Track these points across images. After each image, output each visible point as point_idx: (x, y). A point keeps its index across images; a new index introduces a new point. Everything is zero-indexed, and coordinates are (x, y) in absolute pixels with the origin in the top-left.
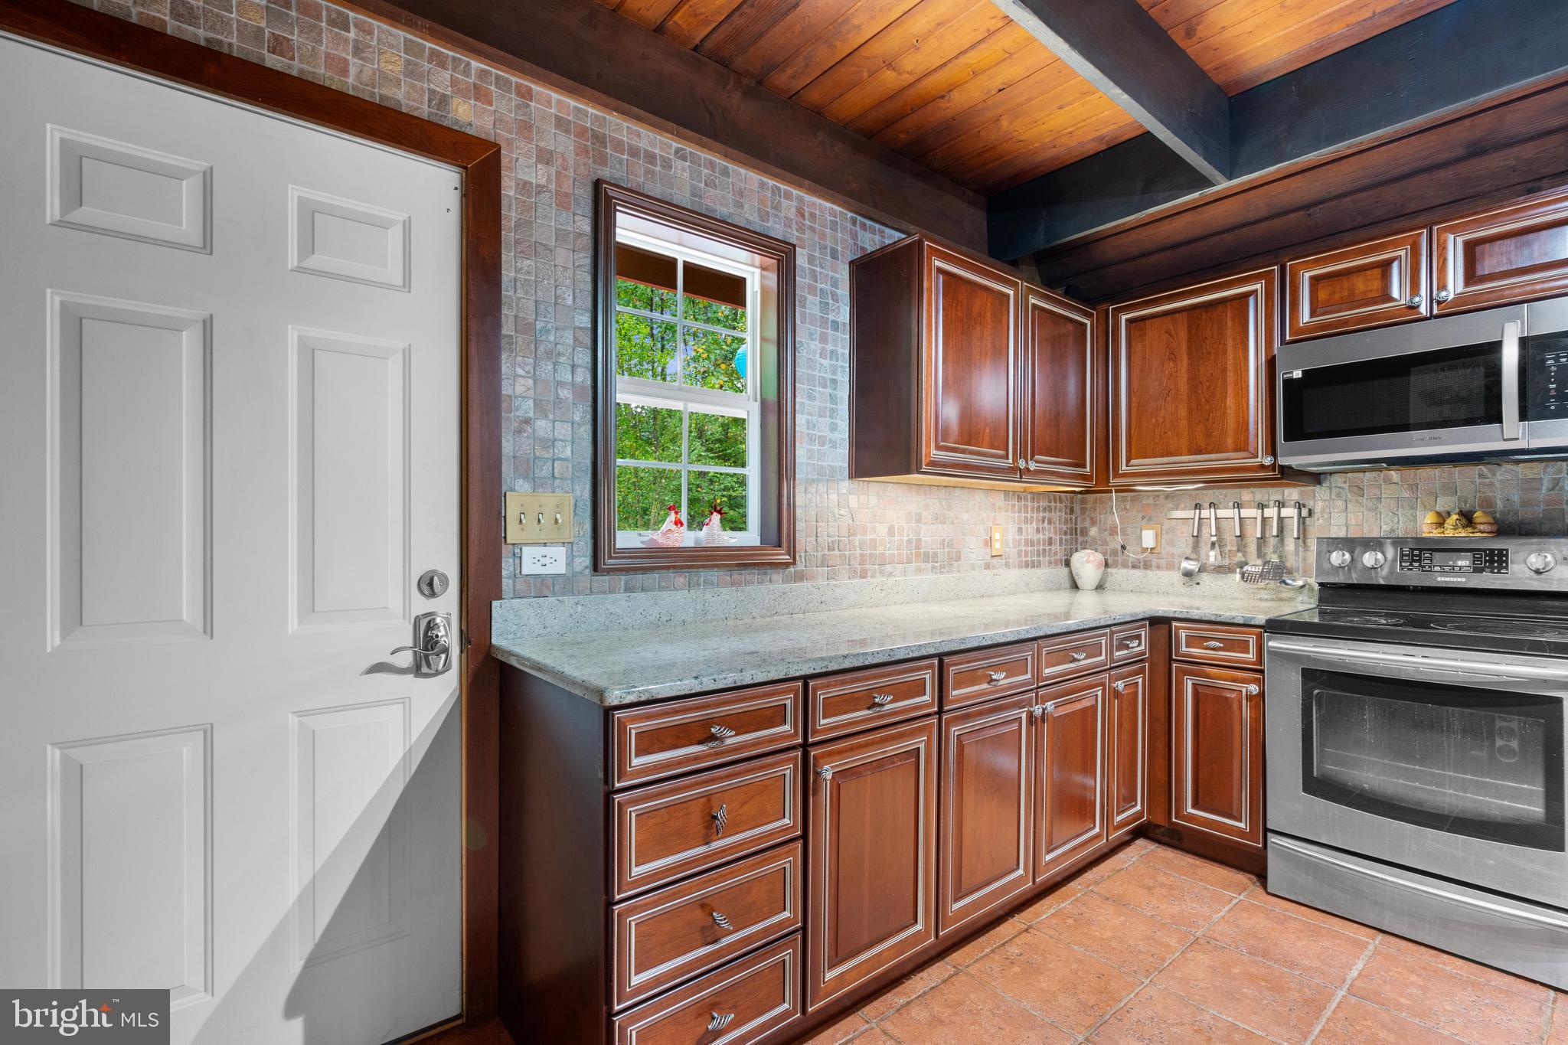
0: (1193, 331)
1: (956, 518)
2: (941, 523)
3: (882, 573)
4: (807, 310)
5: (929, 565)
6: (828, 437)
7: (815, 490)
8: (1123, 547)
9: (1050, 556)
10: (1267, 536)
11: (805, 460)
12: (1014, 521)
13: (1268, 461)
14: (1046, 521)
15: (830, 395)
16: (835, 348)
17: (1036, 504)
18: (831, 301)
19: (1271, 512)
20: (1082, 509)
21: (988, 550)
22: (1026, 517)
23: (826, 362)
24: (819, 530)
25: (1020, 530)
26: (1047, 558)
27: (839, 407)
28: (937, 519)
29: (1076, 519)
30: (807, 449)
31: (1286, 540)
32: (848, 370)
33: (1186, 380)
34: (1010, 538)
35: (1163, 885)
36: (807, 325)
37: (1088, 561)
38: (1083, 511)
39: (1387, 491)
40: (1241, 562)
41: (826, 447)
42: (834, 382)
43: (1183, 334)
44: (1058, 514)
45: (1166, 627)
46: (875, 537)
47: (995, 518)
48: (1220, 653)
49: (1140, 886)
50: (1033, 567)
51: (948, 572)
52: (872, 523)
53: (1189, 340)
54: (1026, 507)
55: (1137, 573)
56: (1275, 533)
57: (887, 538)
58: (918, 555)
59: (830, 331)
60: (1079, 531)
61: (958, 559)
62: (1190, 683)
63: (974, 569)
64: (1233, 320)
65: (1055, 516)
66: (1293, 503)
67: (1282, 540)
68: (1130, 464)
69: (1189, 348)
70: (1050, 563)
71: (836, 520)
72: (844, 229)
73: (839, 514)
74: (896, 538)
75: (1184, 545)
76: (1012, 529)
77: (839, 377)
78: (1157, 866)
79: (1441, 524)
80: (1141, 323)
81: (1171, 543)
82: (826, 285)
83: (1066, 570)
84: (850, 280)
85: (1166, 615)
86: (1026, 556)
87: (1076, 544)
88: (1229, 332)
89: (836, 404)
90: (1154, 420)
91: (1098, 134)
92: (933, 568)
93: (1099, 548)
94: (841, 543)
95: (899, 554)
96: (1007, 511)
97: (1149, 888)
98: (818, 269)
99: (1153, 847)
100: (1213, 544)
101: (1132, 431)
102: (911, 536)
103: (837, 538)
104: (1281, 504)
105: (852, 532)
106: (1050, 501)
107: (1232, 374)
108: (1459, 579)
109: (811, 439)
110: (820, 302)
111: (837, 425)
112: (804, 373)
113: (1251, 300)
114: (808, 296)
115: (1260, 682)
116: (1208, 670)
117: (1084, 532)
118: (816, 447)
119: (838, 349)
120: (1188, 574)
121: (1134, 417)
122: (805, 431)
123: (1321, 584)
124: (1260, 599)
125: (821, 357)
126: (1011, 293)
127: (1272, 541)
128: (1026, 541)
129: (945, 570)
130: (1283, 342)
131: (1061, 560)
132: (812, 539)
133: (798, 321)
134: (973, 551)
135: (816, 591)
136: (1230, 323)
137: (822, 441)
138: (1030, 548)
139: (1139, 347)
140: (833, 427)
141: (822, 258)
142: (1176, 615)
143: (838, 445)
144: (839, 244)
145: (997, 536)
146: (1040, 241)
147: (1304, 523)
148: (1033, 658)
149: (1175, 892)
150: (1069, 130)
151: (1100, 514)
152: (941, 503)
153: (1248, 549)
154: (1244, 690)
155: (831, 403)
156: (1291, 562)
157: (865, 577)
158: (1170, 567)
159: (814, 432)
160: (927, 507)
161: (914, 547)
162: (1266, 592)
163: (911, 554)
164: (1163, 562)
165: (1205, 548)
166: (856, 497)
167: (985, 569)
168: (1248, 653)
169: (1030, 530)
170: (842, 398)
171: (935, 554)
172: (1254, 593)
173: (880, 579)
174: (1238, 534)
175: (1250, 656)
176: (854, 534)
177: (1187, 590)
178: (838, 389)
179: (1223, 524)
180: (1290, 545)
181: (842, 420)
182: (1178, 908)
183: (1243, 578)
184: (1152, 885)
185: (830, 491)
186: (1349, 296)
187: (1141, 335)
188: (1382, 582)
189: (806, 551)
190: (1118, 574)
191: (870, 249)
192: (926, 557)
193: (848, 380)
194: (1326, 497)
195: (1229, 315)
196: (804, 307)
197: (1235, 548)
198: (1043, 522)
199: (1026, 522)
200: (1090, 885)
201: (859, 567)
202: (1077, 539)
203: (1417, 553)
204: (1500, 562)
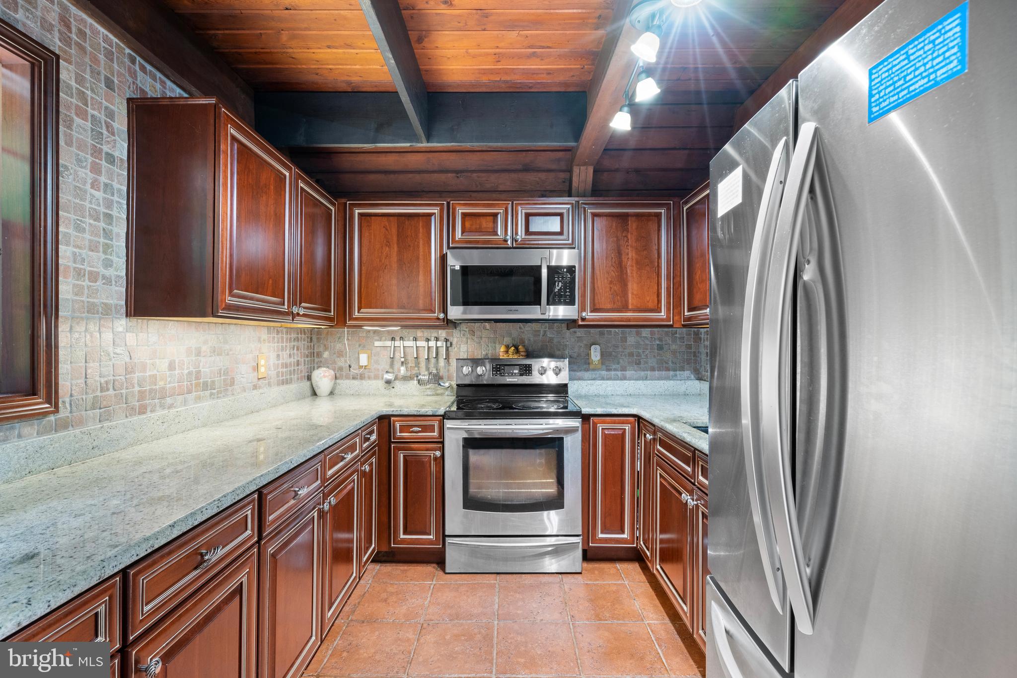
0: (400, 230)
1: (231, 350)
2: (218, 355)
3: (162, 406)
4: (73, 133)
5: (208, 393)
6: (101, 273)
7: (84, 329)
8: (350, 366)
9: (298, 374)
10: (430, 357)
11: (70, 296)
12: (274, 350)
13: (442, 316)
14: (295, 349)
15: (104, 229)
16: (110, 182)
17: (289, 336)
18: (105, 132)
19: (432, 343)
20: (318, 339)
21: (256, 374)
22: (282, 346)
23: (99, 195)
24: (89, 371)
25: (278, 356)
26: (296, 376)
27: (114, 243)
28: (214, 352)
29: (314, 345)
30: (74, 285)
31: (439, 359)
32: (125, 207)
33: (396, 260)
34: (272, 363)
35: (392, 594)
36: (74, 149)
37: (324, 376)
38: (319, 340)
39: (485, 334)
40: (417, 373)
41: (98, 284)
42: (109, 217)
43: (394, 231)
44: (303, 342)
45: (387, 420)
46: (155, 372)
47: (260, 348)
48: (419, 434)
49: (380, 602)
50: (287, 383)
51: (224, 396)
52: (152, 359)
53: (398, 235)
54: (282, 338)
55: (356, 382)
56: (434, 356)
57: (168, 373)
58: (197, 385)
59: (103, 163)
60: (315, 355)
61: (232, 383)
62: (402, 455)
63: (245, 391)
64: (423, 228)
65: (301, 344)
66: (443, 338)
67: (437, 360)
68: (361, 311)
69: (398, 240)
70: (298, 379)
71: (110, 360)
72: (121, 63)
73: (115, 353)
74: (177, 372)
75: (384, 364)
76: (273, 355)
77: (115, 213)
78: (384, 580)
79: (507, 352)
80: (368, 217)
81: (377, 362)
82: (100, 113)
83: (308, 383)
84: (128, 117)
85: (388, 413)
86: (282, 376)
87: (314, 363)
88: (421, 235)
89: (111, 240)
90: (376, 284)
91: (349, 79)
92: (211, 394)
93: (330, 366)
94: (116, 383)
95: (179, 387)
96: (269, 342)
97: (386, 600)
98: (89, 93)
99: (378, 567)
100: (402, 363)
101: (362, 289)
102: (191, 369)
103: (111, 378)
104: (437, 339)
105: (129, 370)
106: (298, 334)
107: (422, 261)
108: (515, 380)
109: (79, 274)
110: (92, 130)
111: (112, 262)
112: (69, 201)
113: (433, 218)
114: (75, 117)
115: (443, 450)
116: (413, 445)
117: (319, 355)
118: (86, 283)
119: (113, 183)
120: (388, 382)
121: (363, 279)
122: (71, 264)
123: (457, 385)
124: (427, 395)
125: (92, 187)
126: (288, 174)
127: (433, 361)
128: (282, 364)
129: (221, 395)
130: (449, 248)
131: (305, 376)
132: (79, 381)
133: (62, 143)
134: (245, 374)
135: (86, 437)
136: (421, 230)
137: (93, 276)
138: (285, 370)
139: (367, 234)
140: (108, 264)
141: (94, 83)
142: (394, 413)
143: (114, 282)
144: (116, 76)
145: (262, 362)
146: (300, 140)
147: (448, 350)
148: (321, 467)
149: (401, 596)
150: (330, 67)
151: (331, 342)
152: (218, 338)
153: (420, 365)
154: (432, 455)
155: (105, 238)
156: (442, 372)
157: (144, 413)
158: (376, 377)
159: (82, 267)
160: (206, 342)
161: (194, 379)
162: (430, 390)
163: (191, 384)
164: (372, 375)
165: (397, 365)
166: (134, 334)
167: (253, 389)
168: (434, 432)
169: (285, 357)
170: (118, 235)
171: (213, 382)
172: (424, 391)
173: (160, 413)
174: (415, 356)
175: (436, 434)
176: (133, 372)
177: (387, 392)
178: (114, 224)
179: (407, 350)
180: (442, 362)
181: (118, 257)
182: (405, 607)
183: (419, 383)
184: (386, 597)
185: (103, 329)
186: (479, 228)
187: (368, 226)
188: (485, 383)
189: (71, 396)
190: (344, 384)
191: (150, 94)
192: (205, 386)
193: (125, 217)
194: (458, 336)
195: (421, 224)
196: (69, 127)
197: (414, 365)
198: (293, 350)
199: (282, 350)
200: (349, 617)
201: (137, 404)
202: (314, 360)
203: (498, 366)
204: (529, 370)
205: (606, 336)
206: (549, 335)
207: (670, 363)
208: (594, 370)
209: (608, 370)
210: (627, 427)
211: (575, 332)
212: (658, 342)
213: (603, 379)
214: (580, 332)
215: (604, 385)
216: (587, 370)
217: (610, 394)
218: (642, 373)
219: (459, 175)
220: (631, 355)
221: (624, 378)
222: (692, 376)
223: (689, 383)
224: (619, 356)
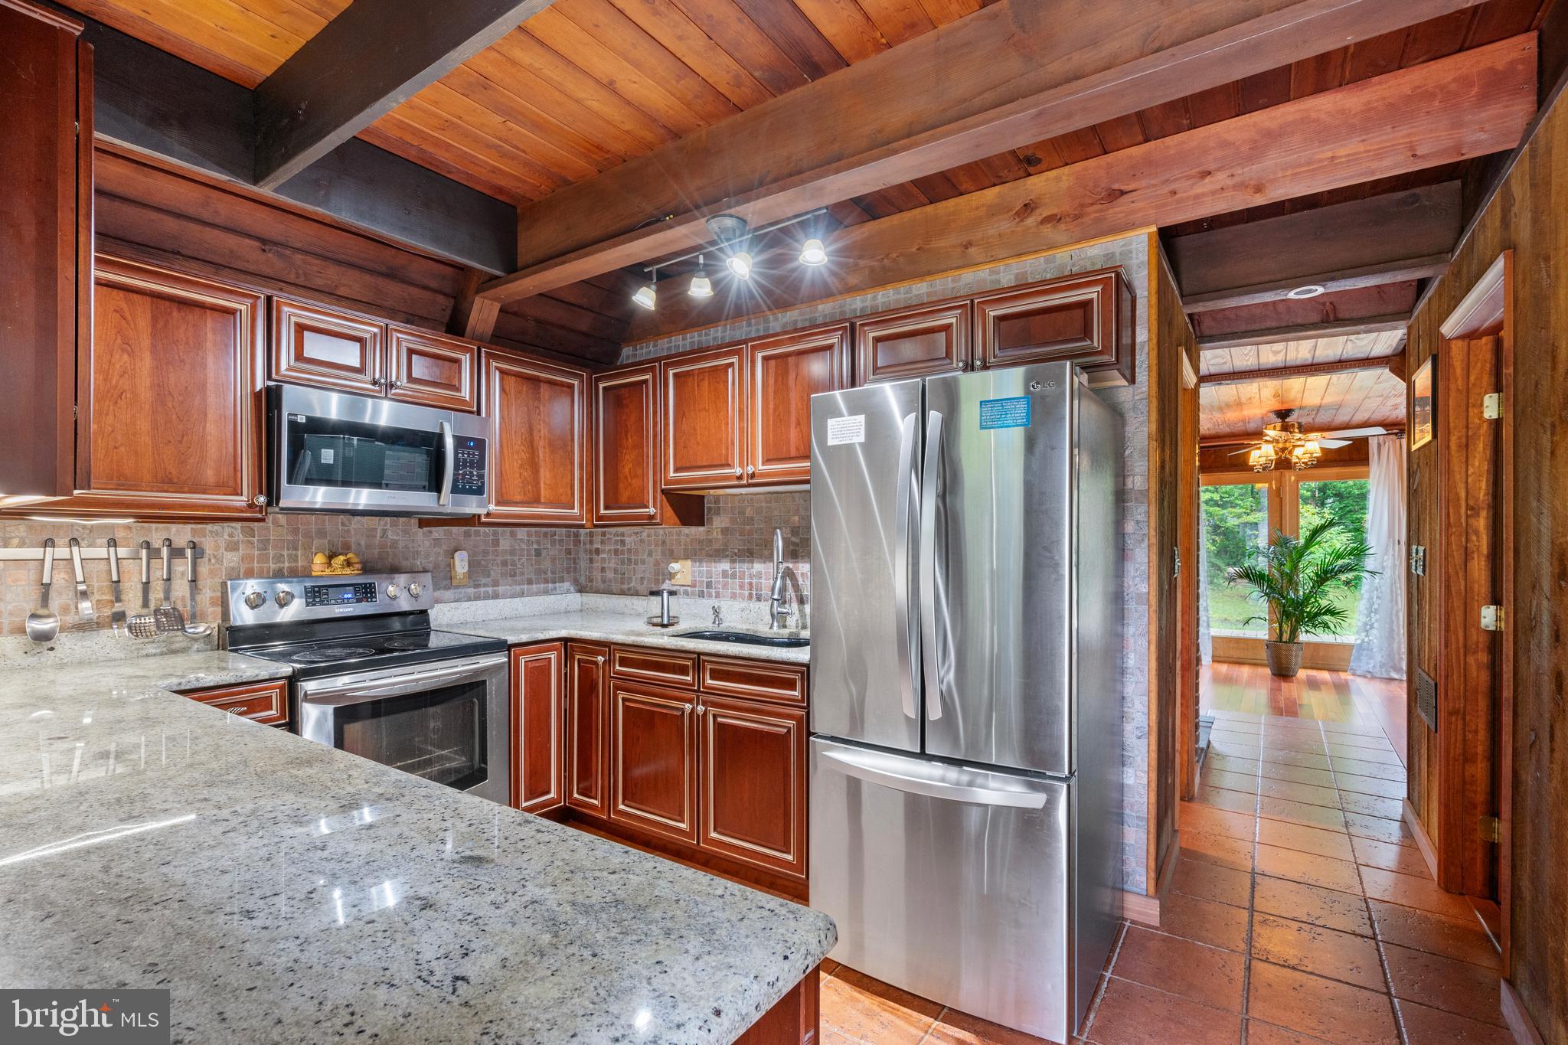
13: (261, 501)
31: (175, 584)
33: (148, 384)
53: (154, 337)
56: (162, 577)
66: (183, 541)
67: (172, 586)
69: (154, 345)
75: (19, 598)
79: (328, 564)
100: (82, 594)
107: (213, 395)
108: (347, 610)
130: (269, 377)
136: (210, 336)
147: (196, 564)
153: (125, 598)
156: (184, 608)
165: (60, 598)
168: (272, 709)
172: (138, 649)
174: (115, 578)
175: (274, 711)
177: (30, 660)
179: (92, 566)
188: (290, 620)
195: (209, 325)
197: (110, 597)
203: (316, 589)
204: (371, 593)
205: (473, 538)
206: (391, 536)
207: (549, 572)
208: (457, 587)
209: (477, 586)
210: (553, 656)
211: (431, 532)
212: (535, 546)
213: (469, 599)
214: (438, 532)
215: (473, 608)
216: (447, 588)
217: (480, 619)
218: (518, 588)
219: (267, 248)
220: (504, 563)
221: (496, 596)
222: (572, 588)
223: (570, 597)
224: (490, 565)
